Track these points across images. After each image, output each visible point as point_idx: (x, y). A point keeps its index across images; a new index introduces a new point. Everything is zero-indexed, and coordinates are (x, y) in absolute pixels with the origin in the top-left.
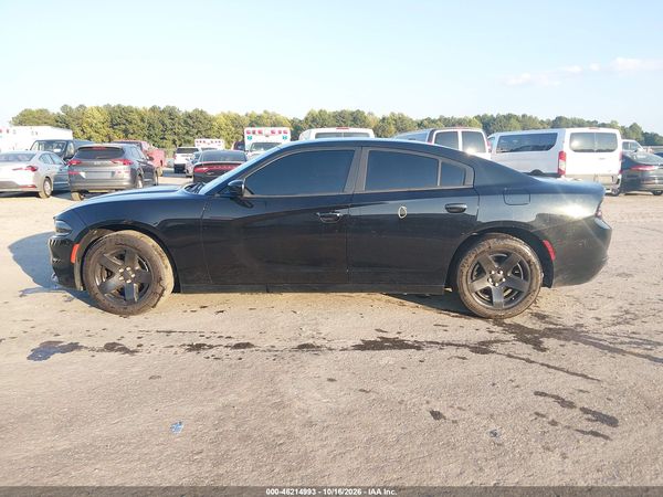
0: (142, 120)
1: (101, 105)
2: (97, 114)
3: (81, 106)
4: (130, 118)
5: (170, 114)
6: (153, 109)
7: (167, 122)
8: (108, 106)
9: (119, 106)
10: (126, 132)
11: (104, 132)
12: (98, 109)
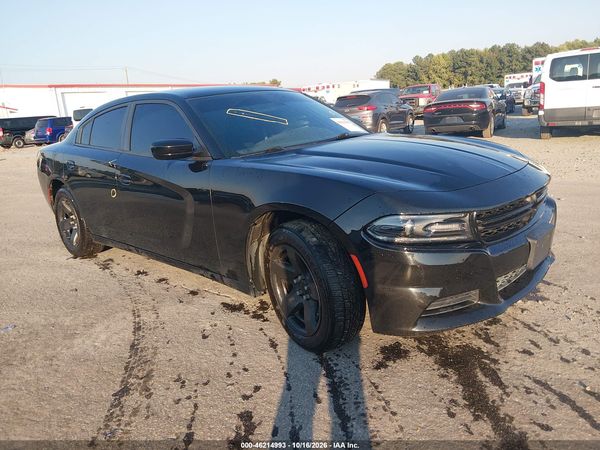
0: (481, 61)
1: (446, 52)
2: (443, 61)
3: (429, 55)
4: (469, 60)
5: (509, 52)
6: (493, 49)
7: (506, 59)
8: (452, 52)
9: (462, 51)
10: (465, 74)
11: (446, 76)
12: (444, 55)
